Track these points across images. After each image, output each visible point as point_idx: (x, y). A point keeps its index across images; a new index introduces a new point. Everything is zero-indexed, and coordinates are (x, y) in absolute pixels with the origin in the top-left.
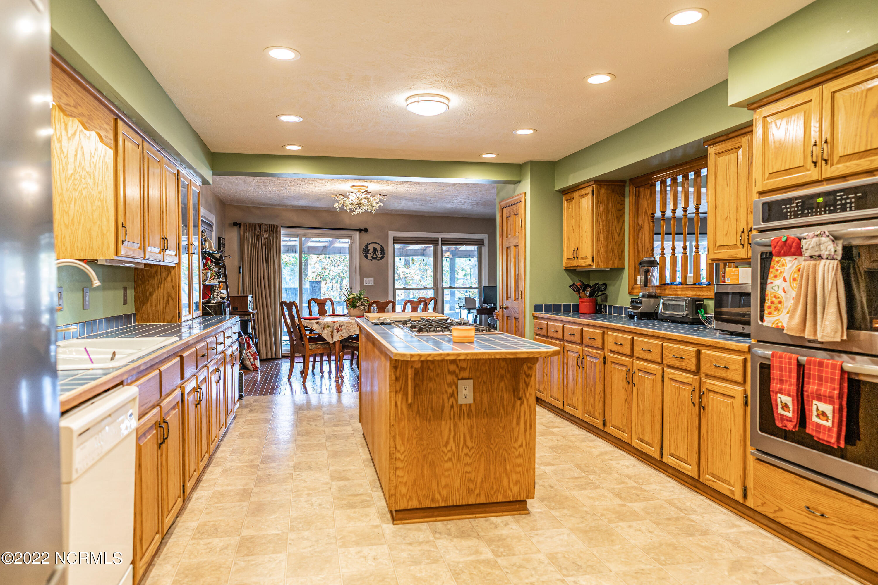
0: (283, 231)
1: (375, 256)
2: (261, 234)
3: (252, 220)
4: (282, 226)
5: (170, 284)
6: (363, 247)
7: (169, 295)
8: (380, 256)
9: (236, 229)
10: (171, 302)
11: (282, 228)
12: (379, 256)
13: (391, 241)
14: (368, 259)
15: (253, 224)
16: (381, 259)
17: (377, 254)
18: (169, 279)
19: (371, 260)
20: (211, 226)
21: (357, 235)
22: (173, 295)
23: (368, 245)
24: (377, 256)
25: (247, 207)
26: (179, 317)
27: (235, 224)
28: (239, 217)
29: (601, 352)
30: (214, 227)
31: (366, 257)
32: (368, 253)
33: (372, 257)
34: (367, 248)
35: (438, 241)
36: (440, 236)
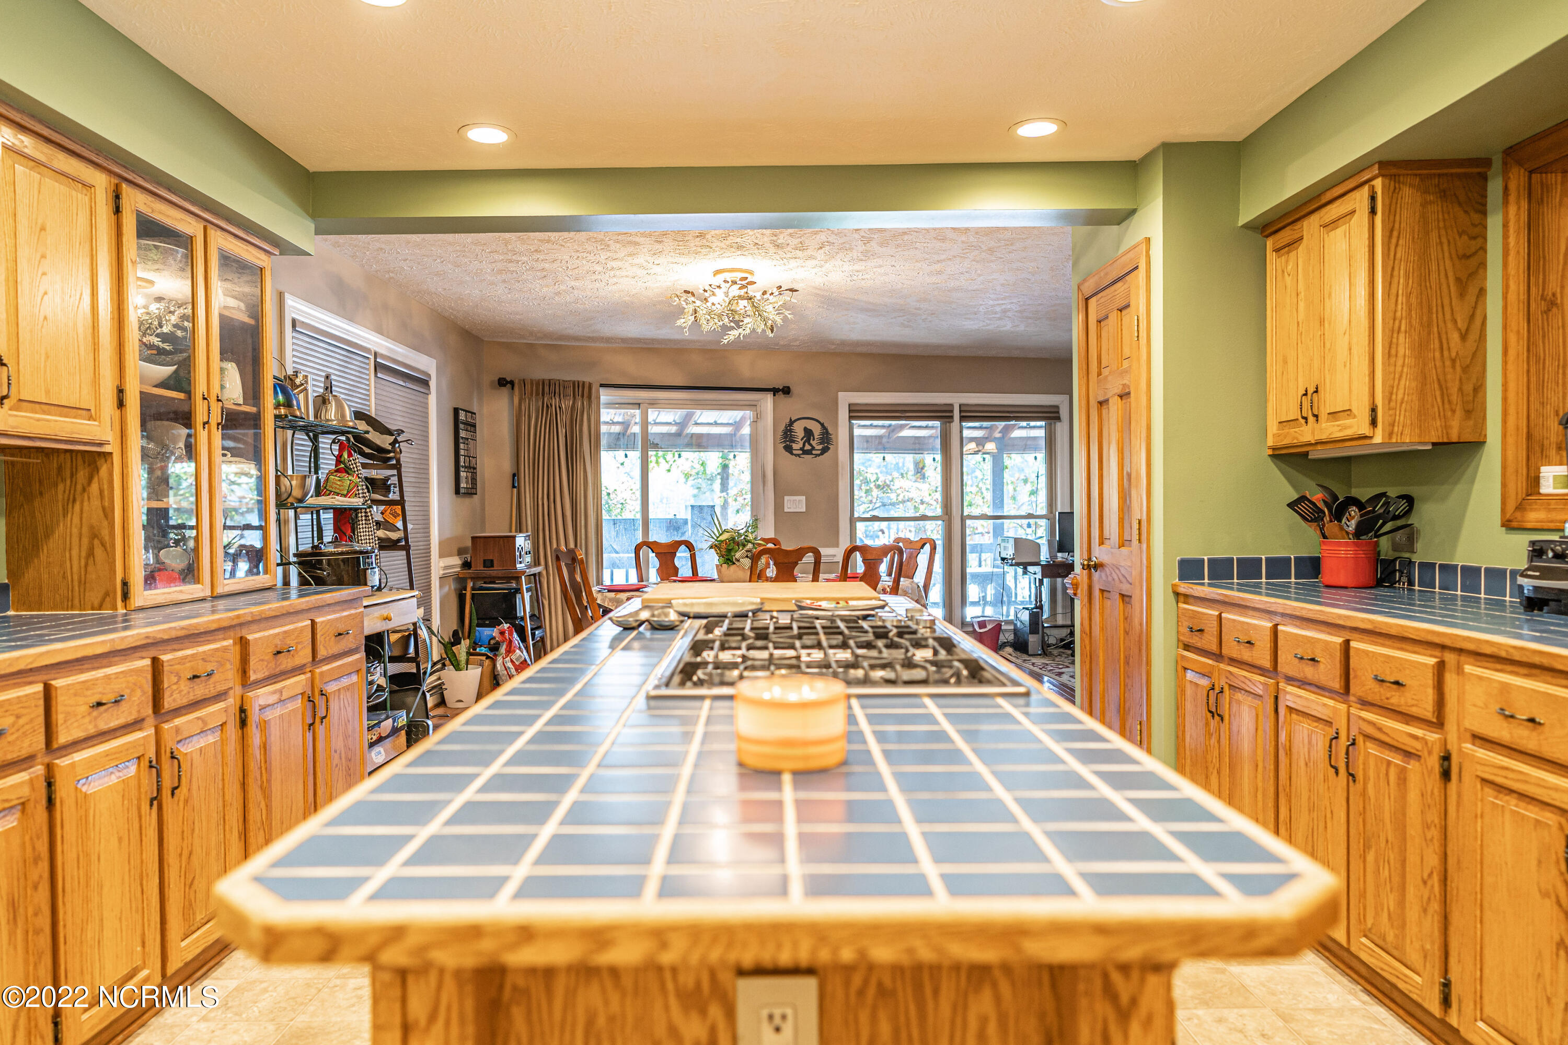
0: (605, 396)
1: (807, 447)
2: (555, 402)
3: (539, 373)
4: (602, 385)
5: (96, 503)
6: (782, 427)
7: (94, 535)
8: (820, 447)
9: (505, 391)
10: (99, 551)
11: (602, 390)
12: (817, 447)
13: (843, 414)
14: (792, 454)
15: (538, 383)
16: (822, 454)
17: (814, 443)
18: (94, 487)
19: (798, 455)
20: (425, 383)
21: (768, 401)
22: (105, 533)
23: (792, 423)
24: (813, 448)
25: (531, 346)
26: (126, 596)
27: (503, 382)
28: (510, 366)
29: (1433, 737)
30: (433, 384)
31: (789, 449)
32: (794, 442)
33: (802, 449)
34: (791, 431)
35: (952, 411)
36: (956, 399)
